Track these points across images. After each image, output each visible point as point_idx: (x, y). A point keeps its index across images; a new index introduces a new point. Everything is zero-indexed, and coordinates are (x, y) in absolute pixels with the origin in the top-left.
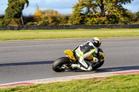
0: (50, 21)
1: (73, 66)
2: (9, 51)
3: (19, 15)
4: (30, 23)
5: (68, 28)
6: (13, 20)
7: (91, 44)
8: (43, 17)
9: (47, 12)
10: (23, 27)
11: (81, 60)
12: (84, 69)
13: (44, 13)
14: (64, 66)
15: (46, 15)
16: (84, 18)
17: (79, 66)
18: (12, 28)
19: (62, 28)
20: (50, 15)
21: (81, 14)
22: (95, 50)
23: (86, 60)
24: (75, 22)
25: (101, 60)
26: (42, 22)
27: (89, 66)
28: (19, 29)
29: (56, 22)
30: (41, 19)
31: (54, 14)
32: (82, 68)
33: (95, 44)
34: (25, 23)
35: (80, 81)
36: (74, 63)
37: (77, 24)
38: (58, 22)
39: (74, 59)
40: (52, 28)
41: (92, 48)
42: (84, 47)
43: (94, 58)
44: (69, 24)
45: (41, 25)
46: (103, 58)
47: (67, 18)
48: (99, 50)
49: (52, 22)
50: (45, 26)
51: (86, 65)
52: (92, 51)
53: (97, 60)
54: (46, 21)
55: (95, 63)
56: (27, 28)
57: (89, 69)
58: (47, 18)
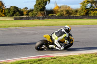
0: (64, 13)
1: (50, 46)
2: (37, 34)
3: (43, 9)
4: (51, 15)
5: (77, 18)
6: (39, 12)
7: (63, 30)
8: (59, 10)
9: (63, 7)
10: (46, 17)
11: (56, 42)
12: (58, 49)
13: (60, 8)
14: (44, 47)
15: (62, 9)
16: (88, 11)
17: (54, 46)
18: (39, 18)
19: (73, 18)
20: (65, 9)
21: (87, 8)
22: (66, 35)
23: (59, 42)
24: (82, 14)
25: (71, 42)
26: (59, 14)
27: (61, 46)
28: (43, 18)
29: (69, 14)
30: (58, 12)
31: (68, 8)
32: (57, 48)
33: (66, 30)
34: (47, 15)
35: (86, 55)
36: (51, 44)
37: (83, 15)
38: (70, 14)
39: (51, 41)
40: (66, 18)
41: (64, 33)
42: (58, 32)
43: (66, 41)
44: (78, 15)
45: (58, 16)
46: (72, 41)
47: (76, 11)
48: (70, 35)
49: (66, 14)
50: (61, 17)
51: (59, 46)
52: (64, 36)
53: (68, 42)
54: (62, 13)
55: (66, 44)
56: (49, 18)
57: (62, 49)
58: (62, 11)
